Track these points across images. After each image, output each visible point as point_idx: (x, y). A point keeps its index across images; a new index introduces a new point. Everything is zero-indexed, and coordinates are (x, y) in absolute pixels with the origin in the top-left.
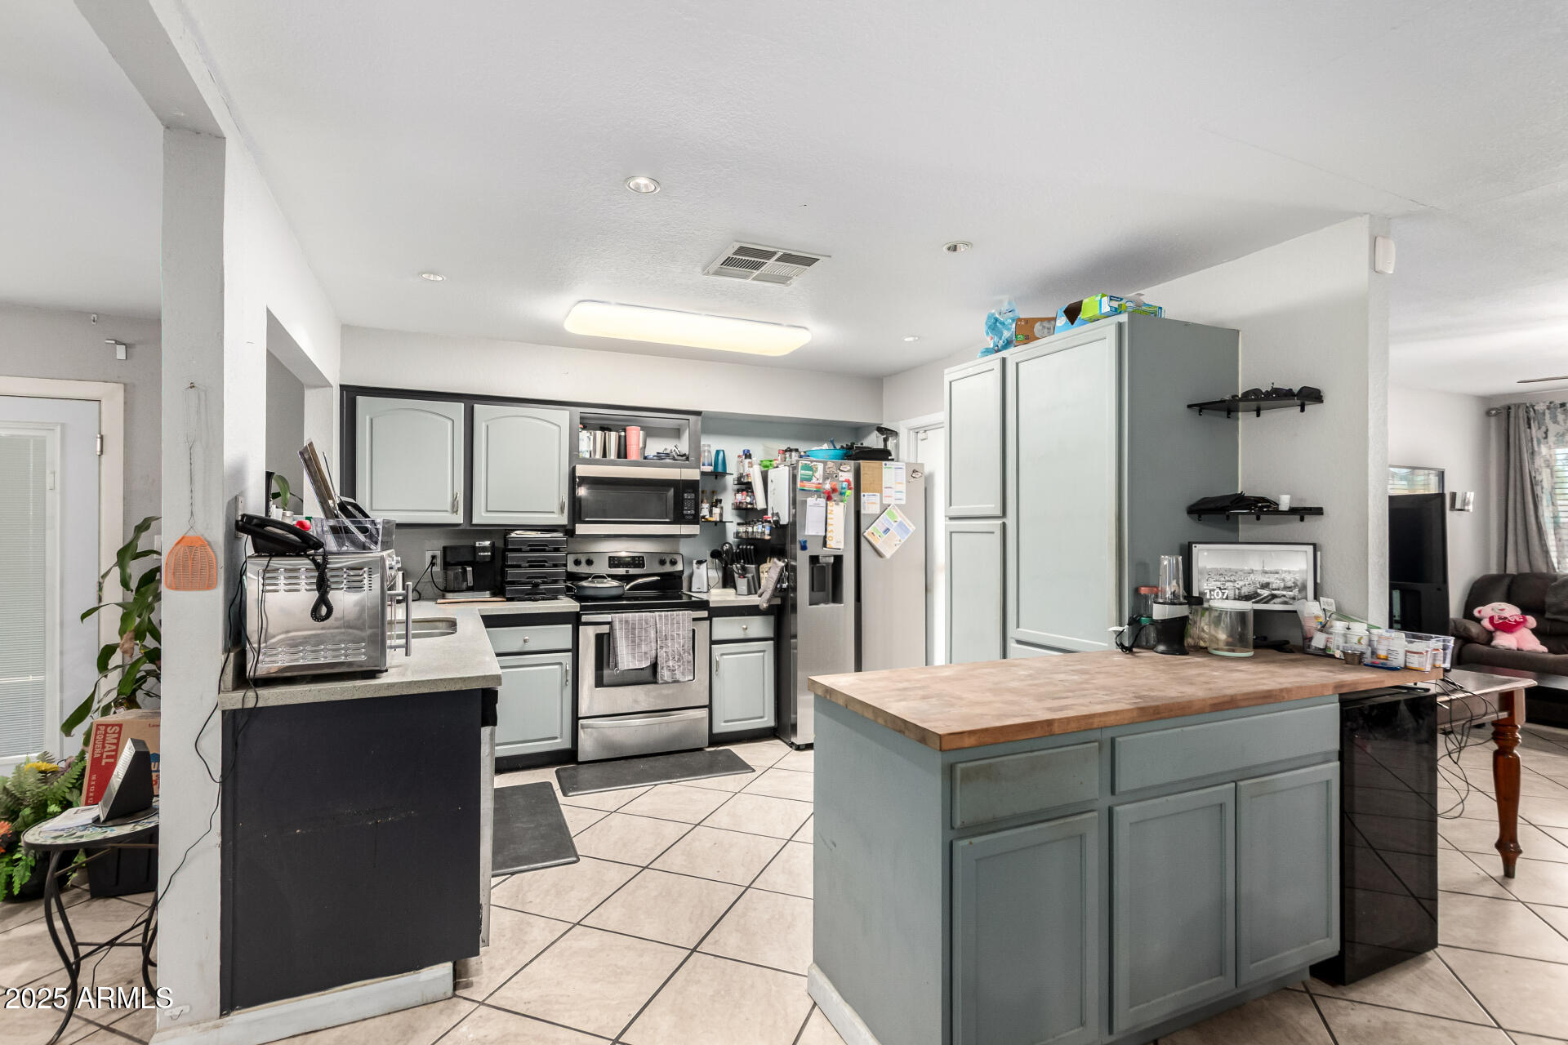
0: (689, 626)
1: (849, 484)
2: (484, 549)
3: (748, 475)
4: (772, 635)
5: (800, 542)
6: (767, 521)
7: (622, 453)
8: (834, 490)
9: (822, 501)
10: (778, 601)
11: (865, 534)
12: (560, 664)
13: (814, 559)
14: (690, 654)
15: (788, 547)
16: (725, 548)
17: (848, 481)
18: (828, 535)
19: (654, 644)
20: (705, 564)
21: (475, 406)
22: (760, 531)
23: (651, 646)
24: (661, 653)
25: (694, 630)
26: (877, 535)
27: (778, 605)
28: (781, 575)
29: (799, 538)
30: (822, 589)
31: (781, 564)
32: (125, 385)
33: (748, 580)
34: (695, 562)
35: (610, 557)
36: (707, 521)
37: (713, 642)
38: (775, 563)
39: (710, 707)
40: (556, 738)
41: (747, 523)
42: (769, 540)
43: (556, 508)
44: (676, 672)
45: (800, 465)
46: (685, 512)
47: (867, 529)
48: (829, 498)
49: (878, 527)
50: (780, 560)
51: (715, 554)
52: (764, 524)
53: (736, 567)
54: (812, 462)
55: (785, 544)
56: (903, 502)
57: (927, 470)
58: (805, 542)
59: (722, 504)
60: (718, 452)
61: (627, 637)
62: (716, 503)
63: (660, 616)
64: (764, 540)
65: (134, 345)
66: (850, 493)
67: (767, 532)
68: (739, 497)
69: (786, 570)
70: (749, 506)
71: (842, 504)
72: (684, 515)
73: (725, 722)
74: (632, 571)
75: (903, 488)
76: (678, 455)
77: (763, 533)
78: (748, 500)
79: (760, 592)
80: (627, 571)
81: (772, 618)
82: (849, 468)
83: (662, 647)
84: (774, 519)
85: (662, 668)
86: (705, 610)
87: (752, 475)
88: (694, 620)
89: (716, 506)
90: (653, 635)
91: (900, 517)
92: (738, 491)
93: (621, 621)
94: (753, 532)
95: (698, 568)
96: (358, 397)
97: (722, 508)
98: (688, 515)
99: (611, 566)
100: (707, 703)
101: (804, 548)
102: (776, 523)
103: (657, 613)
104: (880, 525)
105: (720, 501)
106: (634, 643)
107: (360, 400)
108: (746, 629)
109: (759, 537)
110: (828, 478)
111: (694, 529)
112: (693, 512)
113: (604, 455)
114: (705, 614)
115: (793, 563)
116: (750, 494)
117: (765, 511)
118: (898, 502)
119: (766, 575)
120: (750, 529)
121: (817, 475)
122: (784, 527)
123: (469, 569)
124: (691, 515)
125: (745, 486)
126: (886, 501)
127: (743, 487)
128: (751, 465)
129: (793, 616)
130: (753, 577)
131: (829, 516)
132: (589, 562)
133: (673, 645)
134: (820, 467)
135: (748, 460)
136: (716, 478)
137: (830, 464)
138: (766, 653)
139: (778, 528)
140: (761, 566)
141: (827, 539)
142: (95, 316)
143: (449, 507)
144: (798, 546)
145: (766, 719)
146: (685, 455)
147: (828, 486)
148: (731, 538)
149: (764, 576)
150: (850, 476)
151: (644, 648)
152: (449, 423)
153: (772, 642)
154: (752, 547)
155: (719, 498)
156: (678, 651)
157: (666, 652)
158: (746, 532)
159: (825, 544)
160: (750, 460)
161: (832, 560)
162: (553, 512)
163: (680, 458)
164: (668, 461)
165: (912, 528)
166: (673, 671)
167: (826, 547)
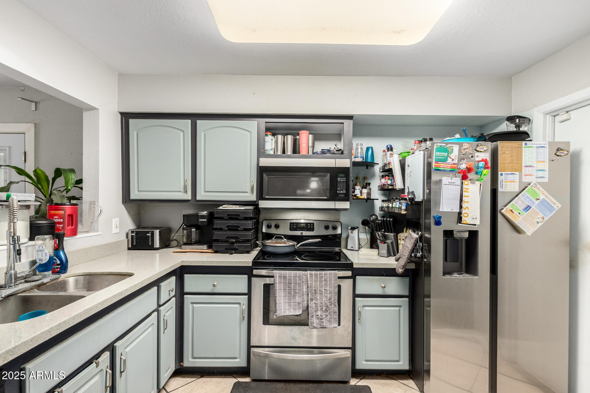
0: (335, 283)
1: (486, 163)
2: (203, 217)
3: (389, 163)
4: (407, 293)
5: (434, 217)
6: (403, 199)
7: (296, 150)
8: (469, 170)
9: (457, 180)
10: (412, 266)
11: (503, 211)
12: (239, 304)
13: (448, 234)
14: (336, 306)
15: (422, 221)
16: (371, 219)
17: (485, 161)
18: (464, 211)
19: (305, 297)
20: (357, 230)
21: (197, 121)
22: (397, 206)
23: (303, 298)
24: (312, 304)
25: (339, 287)
26: (516, 212)
27: (413, 269)
28: (416, 245)
29: (433, 213)
30: (456, 259)
31: (415, 236)
32: (35, 124)
33: (388, 246)
34: (350, 228)
35: (291, 223)
36: (358, 198)
37: (355, 296)
38: (410, 234)
39: (353, 349)
40: (236, 358)
41: (388, 201)
42: (405, 215)
43: (249, 189)
44: (324, 320)
45: (435, 147)
46: (338, 192)
47: (505, 206)
48: (464, 177)
49: (518, 204)
50: (414, 232)
51: (365, 223)
52: (401, 201)
53: (379, 234)
54: (447, 144)
55: (419, 219)
56: (546, 180)
57: (572, 149)
58: (440, 217)
59: (371, 186)
60: (368, 149)
61: (285, 289)
62: (366, 185)
63: (311, 274)
64: (401, 214)
65: (39, 102)
66: (487, 172)
67: (404, 207)
68: (383, 181)
69: (420, 241)
70: (390, 187)
71: (478, 183)
72: (338, 194)
73: (366, 361)
74: (305, 233)
75: (546, 166)
76: (337, 151)
77: (400, 208)
78: (389, 182)
79: (398, 256)
80: (302, 233)
81: (407, 280)
82: (485, 148)
83: (312, 300)
84: (410, 197)
85: (312, 316)
86: (349, 270)
87: (392, 163)
88: (339, 278)
89: (365, 188)
90: (305, 290)
91: (542, 195)
92: (383, 177)
93: (280, 277)
94: (392, 207)
95: (352, 233)
96: (130, 120)
97: (370, 189)
98: (340, 194)
99: (291, 229)
100: (350, 346)
101: (438, 223)
102: (412, 200)
103: (309, 272)
104: (520, 202)
105: (369, 184)
106: (291, 293)
107: (131, 121)
108: (384, 287)
109: (396, 211)
110: (464, 159)
111: (346, 205)
112: (344, 192)
113: (284, 152)
114: (349, 273)
115: (427, 235)
116: (391, 178)
117: (403, 191)
118: (540, 180)
119: (402, 242)
120: (390, 205)
121: (453, 156)
122: (419, 204)
123: (193, 230)
124: (343, 194)
125: (388, 172)
126: (526, 180)
127: (387, 173)
128: (391, 155)
129: (426, 279)
130: (392, 243)
131: (464, 194)
132: (277, 227)
133: (321, 298)
134: (456, 148)
135: (390, 152)
136: (367, 168)
137: (466, 146)
138: (402, 309)
139: (413, 204)
140: (399, 235)
141: (462, 215)
142: (23, 88)
143: (182, 190)
144: (432, 221)
145: (401, 363)
146: (341, 150)
147: (463, 166)
148: (378, 212)
149: (401, 242)
150: (487, 156)
151: (298, 299)
152: (182, 134)
153: (407, 299)
154: (391, 220)
155: (368, 182)
156: (325, 304)
157: (315, 303)
158: (388, 207)
159: (460, 220)
160: (391, 152)
161: (466, 235)
162: (246, 192)
163: (337, 152)
164: (328, 155)
165: (557, 206)
166: (321, 319)
167: (460, 223)
